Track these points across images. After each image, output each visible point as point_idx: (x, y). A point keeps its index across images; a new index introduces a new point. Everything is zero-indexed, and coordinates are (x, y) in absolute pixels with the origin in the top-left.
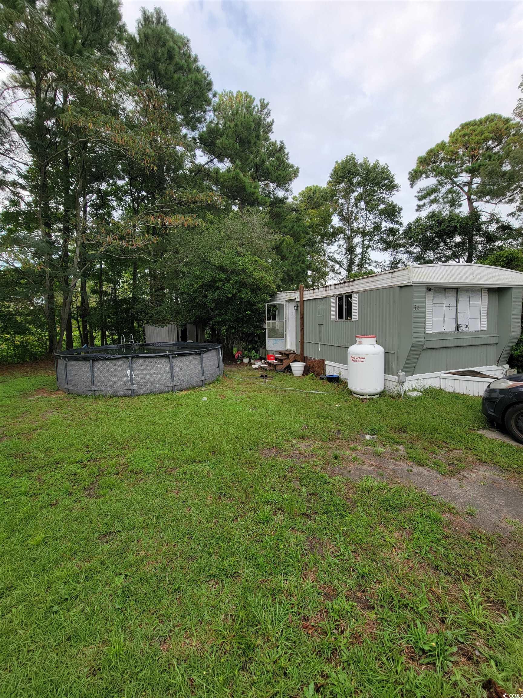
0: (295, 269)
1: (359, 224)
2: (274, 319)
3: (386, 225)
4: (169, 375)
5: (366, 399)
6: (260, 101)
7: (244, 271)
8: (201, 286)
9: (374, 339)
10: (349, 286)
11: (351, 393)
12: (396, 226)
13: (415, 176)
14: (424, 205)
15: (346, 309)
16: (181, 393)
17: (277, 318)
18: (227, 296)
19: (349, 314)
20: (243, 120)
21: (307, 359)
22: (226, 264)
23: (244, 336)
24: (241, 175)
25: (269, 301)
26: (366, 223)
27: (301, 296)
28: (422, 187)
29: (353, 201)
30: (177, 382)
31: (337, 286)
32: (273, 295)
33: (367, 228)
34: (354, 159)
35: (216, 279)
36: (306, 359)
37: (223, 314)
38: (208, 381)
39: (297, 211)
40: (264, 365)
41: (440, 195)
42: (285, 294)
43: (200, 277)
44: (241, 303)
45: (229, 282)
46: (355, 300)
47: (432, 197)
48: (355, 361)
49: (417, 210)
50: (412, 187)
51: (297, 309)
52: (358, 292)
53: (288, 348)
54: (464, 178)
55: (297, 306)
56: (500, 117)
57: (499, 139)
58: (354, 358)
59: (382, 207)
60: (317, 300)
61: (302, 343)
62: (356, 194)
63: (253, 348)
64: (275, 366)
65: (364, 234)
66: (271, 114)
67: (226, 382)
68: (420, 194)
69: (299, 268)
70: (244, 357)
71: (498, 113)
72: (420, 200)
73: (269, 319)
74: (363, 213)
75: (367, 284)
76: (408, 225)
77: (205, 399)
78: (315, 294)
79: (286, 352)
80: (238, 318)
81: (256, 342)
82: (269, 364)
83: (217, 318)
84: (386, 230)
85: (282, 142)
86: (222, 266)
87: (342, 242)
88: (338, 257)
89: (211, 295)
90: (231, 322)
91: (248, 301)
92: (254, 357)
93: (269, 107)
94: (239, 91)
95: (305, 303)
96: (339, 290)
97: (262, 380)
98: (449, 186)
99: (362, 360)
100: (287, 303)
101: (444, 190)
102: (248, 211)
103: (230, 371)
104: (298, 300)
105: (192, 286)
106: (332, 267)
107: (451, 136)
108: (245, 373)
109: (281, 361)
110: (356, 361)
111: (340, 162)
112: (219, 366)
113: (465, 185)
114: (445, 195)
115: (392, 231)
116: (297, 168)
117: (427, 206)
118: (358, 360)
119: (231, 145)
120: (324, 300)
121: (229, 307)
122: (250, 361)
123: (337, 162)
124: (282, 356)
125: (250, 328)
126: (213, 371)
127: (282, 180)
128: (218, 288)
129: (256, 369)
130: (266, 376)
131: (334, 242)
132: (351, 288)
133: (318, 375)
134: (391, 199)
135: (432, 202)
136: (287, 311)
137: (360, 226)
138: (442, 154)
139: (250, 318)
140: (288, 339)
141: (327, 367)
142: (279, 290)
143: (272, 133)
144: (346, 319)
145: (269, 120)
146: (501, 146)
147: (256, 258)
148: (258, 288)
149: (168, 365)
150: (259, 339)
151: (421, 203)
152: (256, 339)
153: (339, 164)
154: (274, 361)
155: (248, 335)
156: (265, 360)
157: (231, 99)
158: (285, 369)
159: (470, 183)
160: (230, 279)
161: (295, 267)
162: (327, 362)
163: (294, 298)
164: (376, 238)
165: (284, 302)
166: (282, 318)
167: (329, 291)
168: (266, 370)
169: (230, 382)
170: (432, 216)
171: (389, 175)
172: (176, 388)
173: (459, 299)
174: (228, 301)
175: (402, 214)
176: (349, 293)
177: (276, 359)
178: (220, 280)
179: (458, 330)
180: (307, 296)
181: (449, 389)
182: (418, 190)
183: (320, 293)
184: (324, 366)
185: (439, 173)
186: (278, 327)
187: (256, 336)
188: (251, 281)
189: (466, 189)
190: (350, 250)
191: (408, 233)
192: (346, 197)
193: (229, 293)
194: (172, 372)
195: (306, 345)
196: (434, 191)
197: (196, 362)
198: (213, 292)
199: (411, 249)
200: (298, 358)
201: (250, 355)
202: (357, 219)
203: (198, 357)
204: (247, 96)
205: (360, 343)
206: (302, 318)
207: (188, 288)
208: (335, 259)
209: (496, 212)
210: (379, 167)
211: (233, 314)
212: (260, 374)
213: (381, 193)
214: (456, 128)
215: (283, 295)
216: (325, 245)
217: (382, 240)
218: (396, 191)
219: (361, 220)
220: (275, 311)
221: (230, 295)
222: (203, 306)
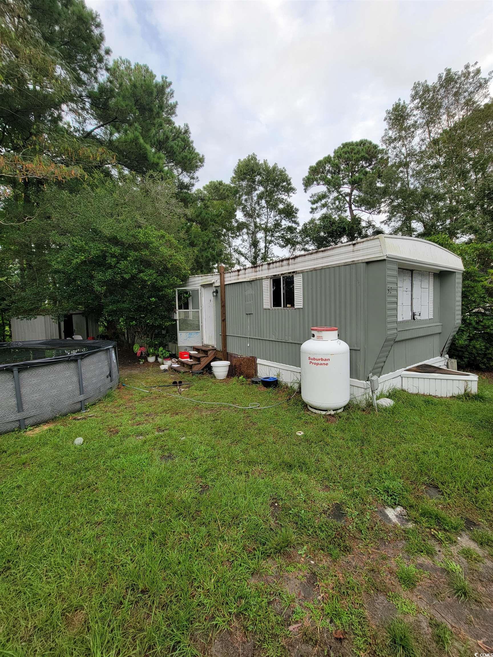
0: (204, 256)
1: (261, 220)
2: (187, 307)
3: (285, 223)
4: (13, 402)
5: (330, 415)
6: (162, 78)
7: (146, 246)
8: (84, 263)
9: (336, 333)
10: (289, 264)
11: (305, 406)
12: (294, 225)
13: (308, 183)
14: (316, 209)
15: (284, 293)
16: (37, 430)
17: (190, 306)
18: (122, 277)
19: (290, 300)
20: (143, 83)
21: (231, 356)
22: (122, 236)
23: (148, 329)
24: (141, 141)
25: (180, 286)
26: (268, 220)
27: (222, 280)
28: (313, 193)
29: (255, 198)
30: (29, 410)
31: (271, 266)
32: (185, 279)
33: (269, 225)
34: (256, 159)
35: (107, 254)
36: (229, 357)
37: (119, 302)
38: (92, 401)
39: (202, 200)
40: (175, 366)
41: (329, 201)
42: (200, 278)
43: (82, 250)
44: (144, 287)
45: (125, 259)
46: (298, 282)
47: (323, 202)
48: (315, 364)
49: (311, 212)
50: (306, 192)
51: (216, 296)
52: (302, 272)
53: (206, 342)
54: (346, 189)
55: (217, 292)
56: (370, 143)
57: (369, 160)
58: (314, 359)
59: (281, 206)
60: (243, 284)
61: (224, 337)
62: (258, 192)
63: (161, 344)
64: (191, 367)
65: (266, 230)
66: (174, 95)
67: (121, 398)
68: (312, 199)
69: (209, 255)
70: (148, 355)
71: (369, 139)
72: (313, 203)
73: (180, 308)
74: (265, 210)
75: (316, 262)
76: (304, 224)
77: (79, 441)
78: (240, 276)
79: (204, 348)
80: (140, 306)
81: (164, 336)
82: (183, 364)
83: (111, 307)
84: (285, 228)
85: (187, 126)
86: (115, 238)
87: (246, 237)
88: (243, 251)
89: (99, 276)
90: (130, 311)
91: (153, 285)
92: (162, 354)
93: (172, 87)
94: (138, 63)
95: (227, 288)
96: (275, 270)
97: (175, 389)
98: (335, 194)
99: (326, 362)
100: (203, 289)
101: (331, 197)
102: (151, 176)
103: (130, 376)
104: (217, 284)
105: (70, 261)
106: (237, 259)
107: (335, 152)
108: (151, 379)
109: (198, 359)
110: (317, 364)
111: (242, 160)
112: (110, 375)
113: (347, 195)
114: (333, 201)
115: (290, 229)
116: (203, 156)
117: (319, 209)
118: (320, 362)
119: (129, 107)
120: (253, 283)
121: (127, 292)
122: (156, 359)
123: (240, 160)
124: (199, 353)
125: (156, 319)
126: (99, 385)
127: (188, 162)
128: (110, 267)
129: (165, 370)
130: (180, 382)
131: (238, 236)
132: (291, 266)
133: (247, 377)
134: (289, 200)
135: (324, 206)
136: (203, 298)
137: (263, 222)
138: (328, 167)
139: (156, 307)
140: (204, 332)
141: (259, 367)
142: (193, 274)
143: (176, 116)
144: (284, 307)
145: (172, 101)
146: (371, 167)
147: (162, 232)
148: (166, 269)
149: (11, 385)
150: (167, 332)
151: (314, 206)
152: (164, 332)
153: (242, 163)
154: (189, 360)
155: (153, 327)
156: (177, 358)
157: (128, 68)
158: (203, 369)
159: (350, 195)
160: (129, 256)
161: (205, 254)
162: (259, 361)
163: (213, 281)
164: (278, 234)
165: (199, 288)
166: (196, 306)
167: (261, 272)
168: (179, 372)
169: (128, 397)
170: (325, 218)
171: (286, 178)
172: (27, 422)
173: (414, 282)
174: (126, 284)
175: (298, 215)
176: (290, 273)
177: (191, 357)
178: (113, 256)
179: (414, 319)
180: (229, 279)
181: (412, 390)
182: (311, 195)
183: (247, 275)
184: (256, 365)
185: (328, 183)
186: (191, 317)
187: (164, 329)
188: (155, 259)
189: (348, 198)
190: (255, 244)
191: (305, 231)
192: (249, 193)
193: (127, 273)
194: (19, 396)
195: (229, 340)
196: (324, 196)
197: (68, 373)
198: (103, 272)
199: (307, 246)
200: (220, 356)
201: (156, 352)
202: (259, 216)
203: (72, 365)
204: (147, 70)
205: (320, 338)
206: (223, 306)
207: (64, 265)
208: (240, 251)
209: (371, 219)
210: (278, 170)
211: (133, 302)
212: (172, 378)
213: (281, 194)
214: (339, 146)
215: (197, 279)
216: (231, 239)
217: (283, 237)
218: (294, 193)
219: (263, 217)
220: (187, 298)
221: (127, 276)
222: (88, 289)
